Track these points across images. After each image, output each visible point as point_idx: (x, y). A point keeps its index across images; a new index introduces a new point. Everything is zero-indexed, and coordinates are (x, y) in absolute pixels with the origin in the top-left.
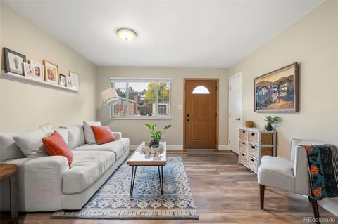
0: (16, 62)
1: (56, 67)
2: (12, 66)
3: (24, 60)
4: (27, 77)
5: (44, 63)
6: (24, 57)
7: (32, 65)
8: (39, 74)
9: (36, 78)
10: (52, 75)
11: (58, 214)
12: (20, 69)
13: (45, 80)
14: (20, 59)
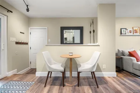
0: (124, 31)
1: (138, 28)
2: (123, 32)
3: (126, 30)
4: (127, 34)
5: (133, 28)
6: (126, 29)
7: (129, 30)
8: (131, 32)
9: (130, 34)
10: (136, 31)
11: (132, 74)
12: (125, 33)
13: (133, 34)
14: (125, 30)
